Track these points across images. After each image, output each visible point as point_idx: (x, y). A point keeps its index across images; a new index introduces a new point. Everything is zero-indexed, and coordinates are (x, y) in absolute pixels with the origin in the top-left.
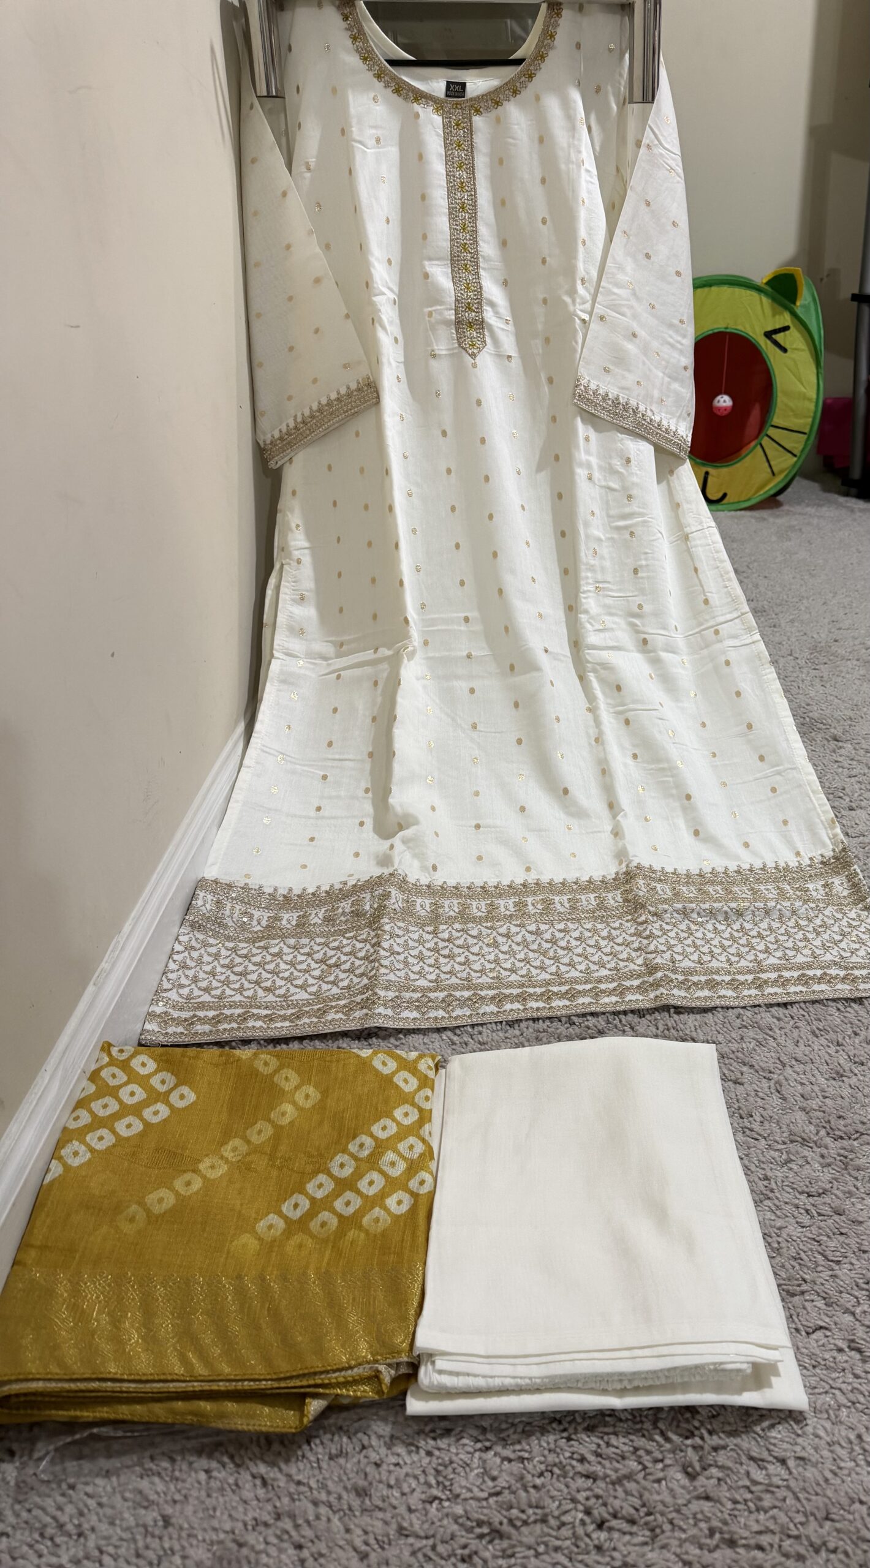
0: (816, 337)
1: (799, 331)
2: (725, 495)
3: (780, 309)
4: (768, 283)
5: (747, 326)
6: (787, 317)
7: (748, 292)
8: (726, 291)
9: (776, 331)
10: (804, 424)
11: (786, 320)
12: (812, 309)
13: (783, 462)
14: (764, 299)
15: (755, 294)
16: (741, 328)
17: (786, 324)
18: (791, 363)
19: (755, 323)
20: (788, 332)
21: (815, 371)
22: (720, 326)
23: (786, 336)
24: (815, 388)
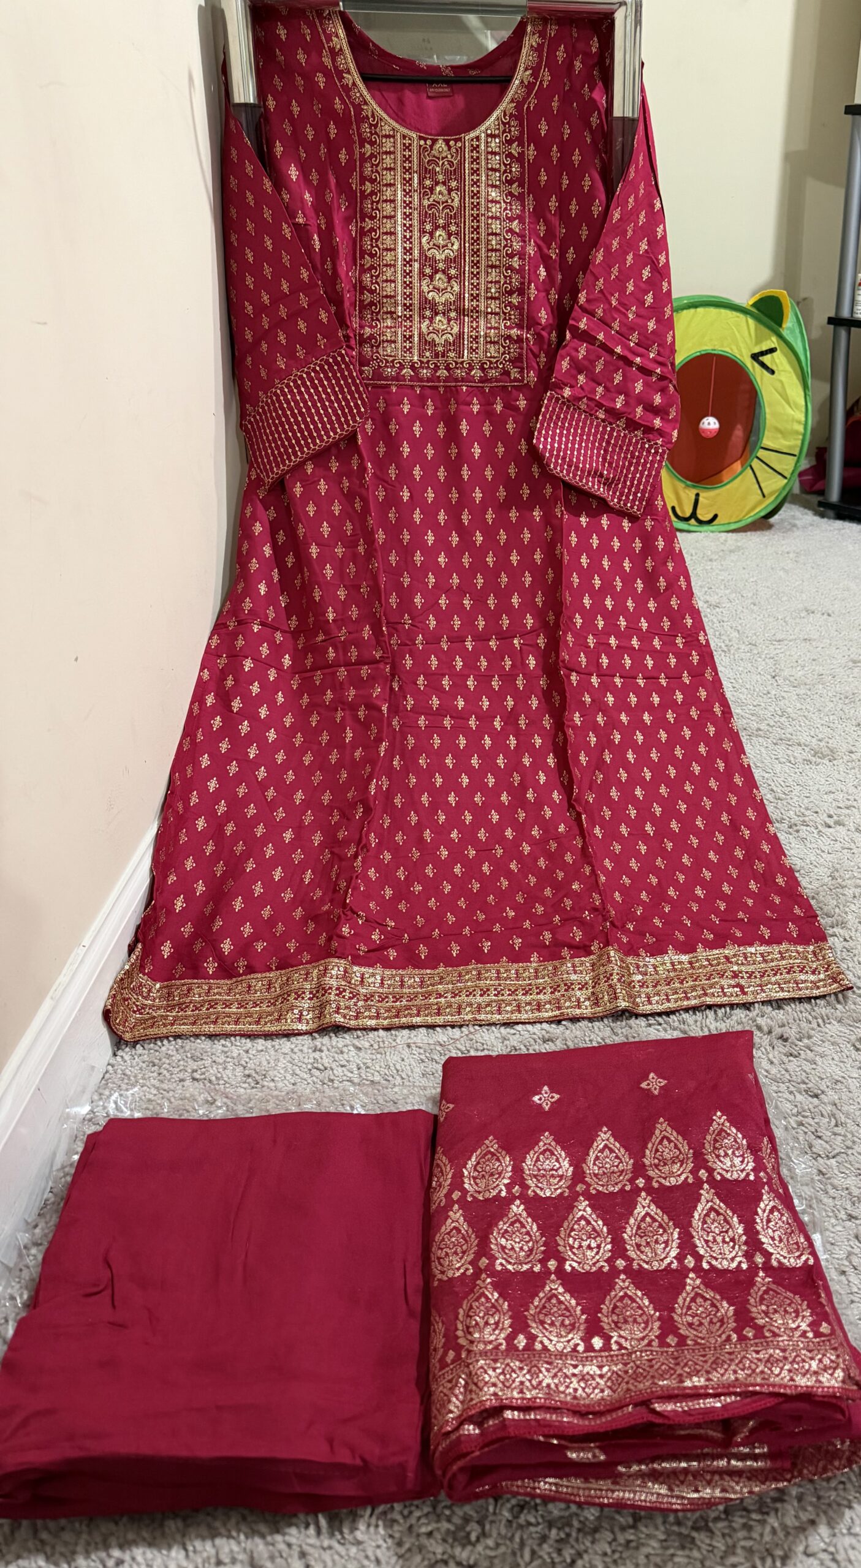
0: (802, 358)
1: (786, 356)
2: (716, 516)
3: (766, 331)
4: (755, 305)
5: (734, 348)
6: (774, 339)
7: (735, 313)
8: (713, 311)
9: (763, 353)
10: (793, 443)
11: (772, 342)
12: (797, 331)
13: (774, 485)
14: (751, 321)
15: (742, 316)
16: (727, 349)
17: (773, 346)
18: (779, 385)
19: (742, 345)
20: (775, 354)
21: (802, 393)
22: (707, 347)
23: (773, 358)
24: (803, 409)
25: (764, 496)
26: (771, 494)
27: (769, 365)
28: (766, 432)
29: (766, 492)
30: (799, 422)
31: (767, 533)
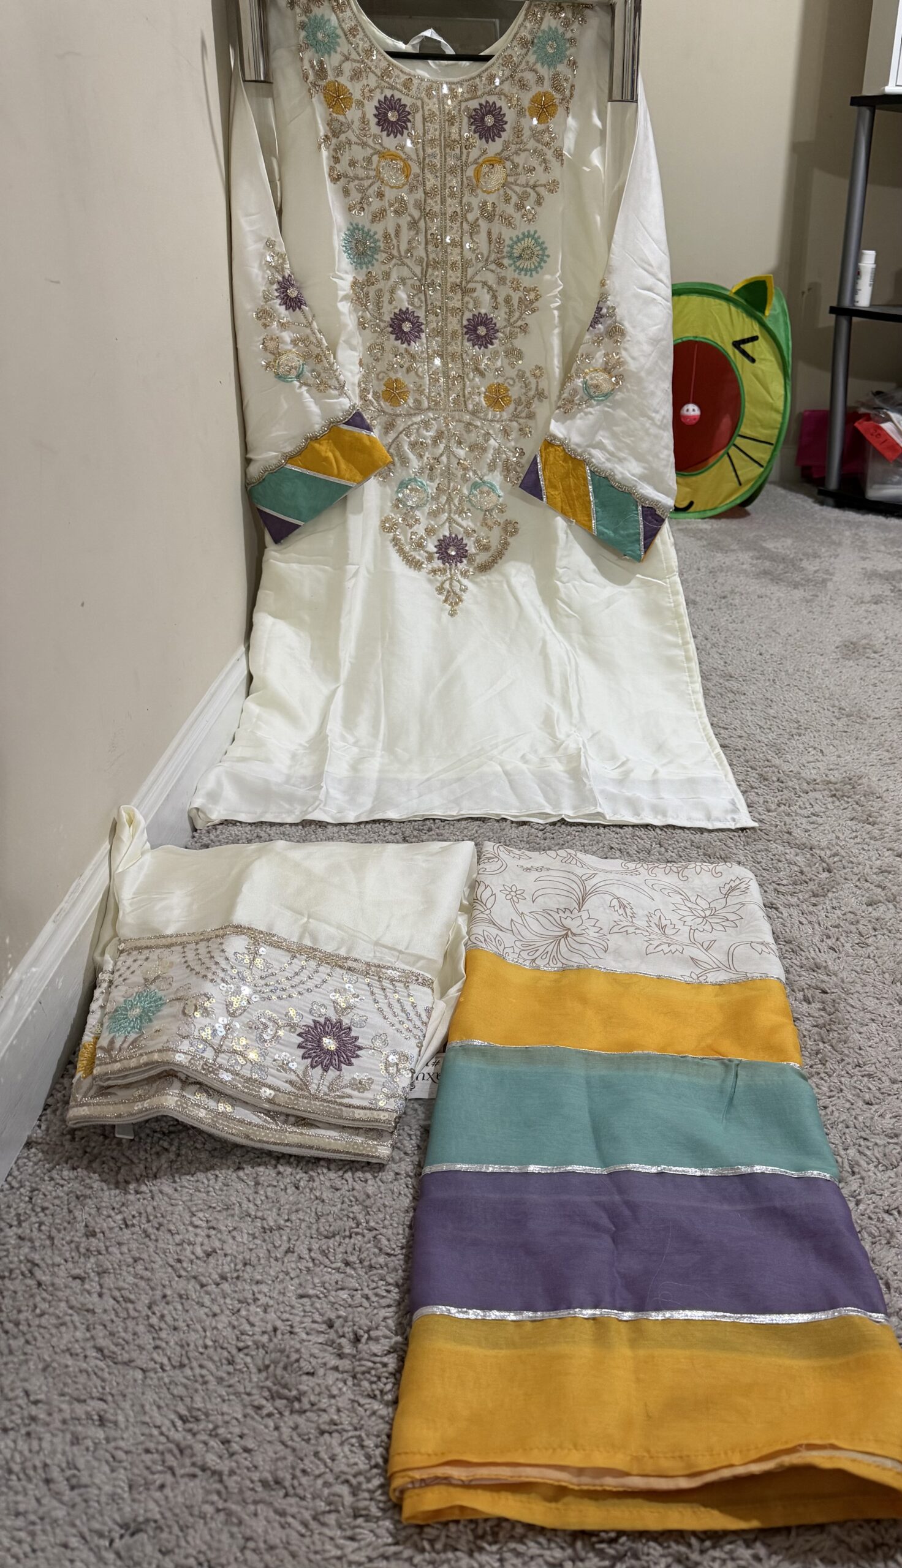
0: (785, 348)
1: (768, 342)
2: (692, 504)
3: (748, 320)
4: (737, 293)
5: (716, 335)
6: (756, 326)
7: (718, 301)
8: (695, 299)
9: (745, 341)
10: (771, 434)
11: (755, 329)
12: (781, 319)
13: (750, 472)
14: (733, 309)
15: (724, 303)
16: (710, 337)
17: (755, 334)
18: (760, 372)
19: (724, 333)
20: (756, 343)
21: (782, 381)
22: (689, 335)
23: (754, 346)
24: (782, 398)
25: (740, 484)
26: (748, 481)
27: (750, 353)
28: (745, 421)
29: (741, 479)
30: (777, 411)
31: (742, 520)
